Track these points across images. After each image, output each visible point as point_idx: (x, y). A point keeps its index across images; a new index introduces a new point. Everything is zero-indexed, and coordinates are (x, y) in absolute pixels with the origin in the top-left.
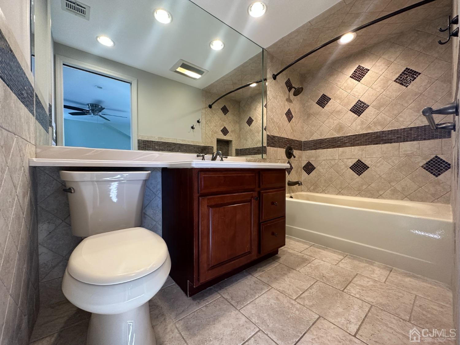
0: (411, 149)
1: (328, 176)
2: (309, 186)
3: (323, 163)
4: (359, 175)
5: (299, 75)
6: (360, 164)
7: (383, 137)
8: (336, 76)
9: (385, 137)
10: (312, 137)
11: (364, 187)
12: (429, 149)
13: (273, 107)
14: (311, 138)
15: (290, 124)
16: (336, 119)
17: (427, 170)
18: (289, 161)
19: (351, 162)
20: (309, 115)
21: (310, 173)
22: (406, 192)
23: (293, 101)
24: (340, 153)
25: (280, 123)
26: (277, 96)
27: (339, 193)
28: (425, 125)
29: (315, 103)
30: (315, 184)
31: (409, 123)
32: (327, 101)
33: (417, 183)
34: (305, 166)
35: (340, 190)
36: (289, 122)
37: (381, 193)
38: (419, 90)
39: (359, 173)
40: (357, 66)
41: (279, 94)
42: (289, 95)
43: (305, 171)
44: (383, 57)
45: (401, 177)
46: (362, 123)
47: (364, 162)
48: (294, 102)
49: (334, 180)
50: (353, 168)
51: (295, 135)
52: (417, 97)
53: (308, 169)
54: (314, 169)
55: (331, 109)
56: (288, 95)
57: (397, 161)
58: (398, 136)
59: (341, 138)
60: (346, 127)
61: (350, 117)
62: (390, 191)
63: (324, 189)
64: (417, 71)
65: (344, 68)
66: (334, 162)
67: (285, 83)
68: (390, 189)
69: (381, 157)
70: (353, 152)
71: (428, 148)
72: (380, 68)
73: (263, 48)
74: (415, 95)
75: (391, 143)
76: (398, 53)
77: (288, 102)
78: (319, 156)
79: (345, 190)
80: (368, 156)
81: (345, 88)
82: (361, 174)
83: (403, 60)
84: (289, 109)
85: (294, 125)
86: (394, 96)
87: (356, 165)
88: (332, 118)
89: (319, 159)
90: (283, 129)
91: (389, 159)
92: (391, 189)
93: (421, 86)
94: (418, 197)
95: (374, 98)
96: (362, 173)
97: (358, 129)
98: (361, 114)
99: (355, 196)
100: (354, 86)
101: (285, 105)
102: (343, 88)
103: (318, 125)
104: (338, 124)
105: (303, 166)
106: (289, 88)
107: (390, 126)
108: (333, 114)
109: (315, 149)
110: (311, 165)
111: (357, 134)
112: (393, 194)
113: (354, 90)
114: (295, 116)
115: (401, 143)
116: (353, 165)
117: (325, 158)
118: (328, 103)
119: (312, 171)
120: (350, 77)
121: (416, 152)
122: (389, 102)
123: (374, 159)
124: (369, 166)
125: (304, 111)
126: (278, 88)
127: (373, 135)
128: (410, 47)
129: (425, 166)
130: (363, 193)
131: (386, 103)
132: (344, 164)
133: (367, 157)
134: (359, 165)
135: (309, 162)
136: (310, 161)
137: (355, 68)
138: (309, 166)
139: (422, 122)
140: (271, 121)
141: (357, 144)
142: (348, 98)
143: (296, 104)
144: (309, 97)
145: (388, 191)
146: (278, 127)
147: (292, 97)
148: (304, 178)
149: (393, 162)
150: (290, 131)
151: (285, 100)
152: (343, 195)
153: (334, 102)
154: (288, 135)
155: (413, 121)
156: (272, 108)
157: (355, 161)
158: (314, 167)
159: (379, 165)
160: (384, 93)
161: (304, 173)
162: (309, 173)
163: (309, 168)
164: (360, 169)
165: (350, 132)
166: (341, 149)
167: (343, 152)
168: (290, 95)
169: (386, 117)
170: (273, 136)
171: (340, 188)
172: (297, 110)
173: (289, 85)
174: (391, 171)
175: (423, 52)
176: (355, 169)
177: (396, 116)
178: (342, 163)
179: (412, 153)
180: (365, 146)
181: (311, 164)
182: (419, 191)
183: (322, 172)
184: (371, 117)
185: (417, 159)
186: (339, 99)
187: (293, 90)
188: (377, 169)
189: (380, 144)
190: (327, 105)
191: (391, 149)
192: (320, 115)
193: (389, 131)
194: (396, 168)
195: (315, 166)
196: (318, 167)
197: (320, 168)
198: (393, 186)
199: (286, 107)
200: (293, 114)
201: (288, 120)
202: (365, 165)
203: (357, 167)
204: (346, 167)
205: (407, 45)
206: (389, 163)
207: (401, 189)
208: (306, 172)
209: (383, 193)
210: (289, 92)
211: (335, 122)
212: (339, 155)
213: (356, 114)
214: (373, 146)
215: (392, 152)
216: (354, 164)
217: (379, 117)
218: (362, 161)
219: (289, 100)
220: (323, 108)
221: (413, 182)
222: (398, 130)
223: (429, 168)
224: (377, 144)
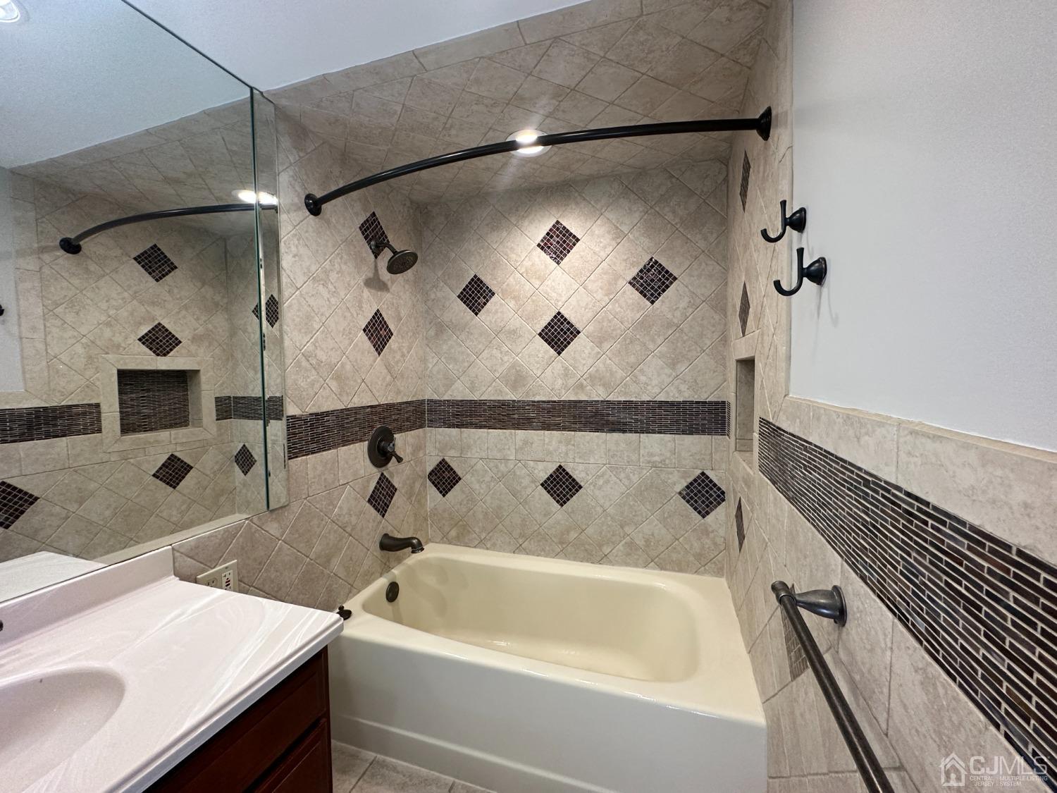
0: (660, 452)
1: (492, 503)
2: (446, 529)
3: (479, 466)
4: (562, 505)
5: (408, 204)
6: (564, 477)
7: (609, 414)
8: (505, 234)
9: (613, 415)
10: (450, 392)
11: (573, 535)
12: (690, 456)
13: (313, 314)
14: (447, 394)
15: (382, 360)
16: (508, 351)
17: (688, 502)
18: (382, 474)
19: (544, 471)
20: (441, 328)
21: (447, 493)
22: (653, 549)
23: (389, 284)
24: (519, 443)
25: (343, 366)
26: (326, 272)
27: (518, 549)
28: (685, 400)
29: (454, 296)
30: (461, 523)
31: (657, 390)
32: (484, 297)
33: (671, 530)
34: (433, 471)
35: (521, 541)
36: (379, 354)
37: (606, 550)
38: (674, 316)
39: (562, 500)
40: (553, 222)
41: (337, 266)
42: (376, 267)
43: (436, 486)
44: (607, 214)
45: (644, 514)
46: (566, 374)
47: (570, 473)
48: (393, 288)
49: (505, 514)
50: (549, 485)
51: (402, 389)
52: (670, 332)
53: (441, 480)
54: (457, 482)
55: (495, 321)
56: (372, 266)
57: (636, 476)
58: (637, 417)
59: (520, 404)
60: (532, 376)
61: (539, 351)
62: (623, 545)
63: (483, 537)
64: (671, 270)
65: (523, 216)
66: (506, 466)
67: (360, 228)
68: (623, 542)
69: (605, 465)
70: (548, 444)
71: (690, 454)
72: (601, 242)
73: (252, 89)
74: (668, 328)
75: (624, 432)
76: (637, 215)
77: (375, 288)
78: (469, 447)
79: (532, 542)
80: (580, 457)
81: (527, 272)
82: (565, 503)
83: (645, 235)
84: (378, 314)
85: (398, 357)
86: (630, 320)
87: (555, 479)
88: (499, 348)
89: (469, 455)
90: (355, 381)
91: (621, 470)
92: (626, 543)
93: (678, 308)
94: (672, 561)
95: (590, 315)
96: (568, 500)
97: (557, 387)
98: (563, 350)
99: (554, 558)
100: (548, 272)
101: (360, 302)
102: (523, 270)
103: (463, 361)
104: (513, 366)
105: (429, 469)
106: (373, 243)
107: (621, 391)
108: (500, 335)
109: (458, 426)
110: (450, 469)
111: (556, 399)
112: (628, 554)
113: (546, 282)
114: (399, 331)
115: (642, 435)
116: (548, 479)
117: (484, 455)
118: (488, 304)
119: (452, 487)
120: (539, 245)
121: (669, 459)
122: (619, 331)
123: (591, 466)
124: (582, 484)
125: (427, 312)
126: (330, 244)
127: (589, 408)
128: (657, 209)
129: (685, 493)
130: (570, 549)
131: (614, 333)
132: (528, 475)
133: (577, 460)
134: (561, 480)
135: (443, 460)
136: (447, 459)
137: (550, 226)
138: (444, 472)
139: (680, 392)
140: (304, 363)
141: (555, 425)
142: (533, 301)
143: (402, 294)
144: (440, 273)
145: (620, 546)
146: (338, 378)
147: (385, 275)
148: (433, 505)
149: (628, 478)
150: (384, 379)
151: (362, 284)
152: (527, 554)
153: (501, 304)
154: (377, 394)
155: (663, 387)
156: (309, 318)
157: (551, 468)
158: (457, 475)
159: (601, 482)
160: (610, 306)
161: (432, 491)
162: (444, 492)
163: (444, 478)
164: (564, 489)
165: (541, 392)
166: (520, 434)
167: (526, 442)
168: (379, 268)
169: (615, 368)
170: (317, 414)
171: (521, 535)
172: (403, 313)
173: (374, 235)
174: (625, 499)
175: (682, 230)
176: (552, 489)
177: (634, 367)
178: (525, 471)
179: (663, 461)
180: (573, 433)
181: (449, 466)
182: (675, 549)
183: (477, 492)
184: (584, 362)
185: (670, 476)
186: (514, 298)
187: (387, 255)
188: (597, 492)
189: (602, 431)
190: (486, 307)
191: (624, 446)
192: (468, 332)
193: (619, 402)
194: (634, 492)
195: (460, 475)
196: (468, 476)
197: (473, 479)
198: (628, 535)
199: (364, 306)
200: (392, 327)
201: (374, 346)
202: (574, 480)
203: (558, 483)
204: (533, 482)
205: (652, 201)
206: (620, 480)
207: (644, 543)
208: (438, 489)
209: (610, 552)
210: (376, 257)
211: (506, 359)
212: (517, 447)
213: (552, 347)
214: (588, 435)
215: (626, 454)
216: (551, 476)
217: (601, 365)
218: (568, 470)
219: (375, 283)
220: (476, 314)
221: (665, 527)
222: (636, 402)
223: (692, 498)
224: (597, 430)
